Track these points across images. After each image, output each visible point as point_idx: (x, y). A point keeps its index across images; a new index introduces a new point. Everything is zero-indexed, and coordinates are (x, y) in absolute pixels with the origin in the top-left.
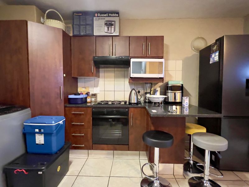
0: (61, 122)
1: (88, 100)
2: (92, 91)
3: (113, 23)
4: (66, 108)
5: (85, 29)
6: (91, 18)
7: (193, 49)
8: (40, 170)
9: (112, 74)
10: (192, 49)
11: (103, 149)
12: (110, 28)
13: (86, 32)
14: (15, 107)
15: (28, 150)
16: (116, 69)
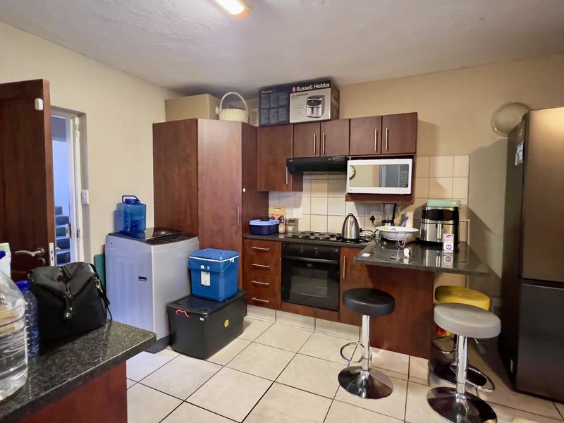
0: (232, 260)
1: (281, 229)
2: (290, 214)
3: (321, 99)
4: (246, 241)
5: (276, 114)
6: (286, 96)
7: (496, 129)
8: (203, 316)
9: (325, 185)
10: (494, 130)
11: (297, 312)
12: (315, 109)
13: (278, 120)
14: (180, 235)
15: (193, 292)
16: (330, 176)
